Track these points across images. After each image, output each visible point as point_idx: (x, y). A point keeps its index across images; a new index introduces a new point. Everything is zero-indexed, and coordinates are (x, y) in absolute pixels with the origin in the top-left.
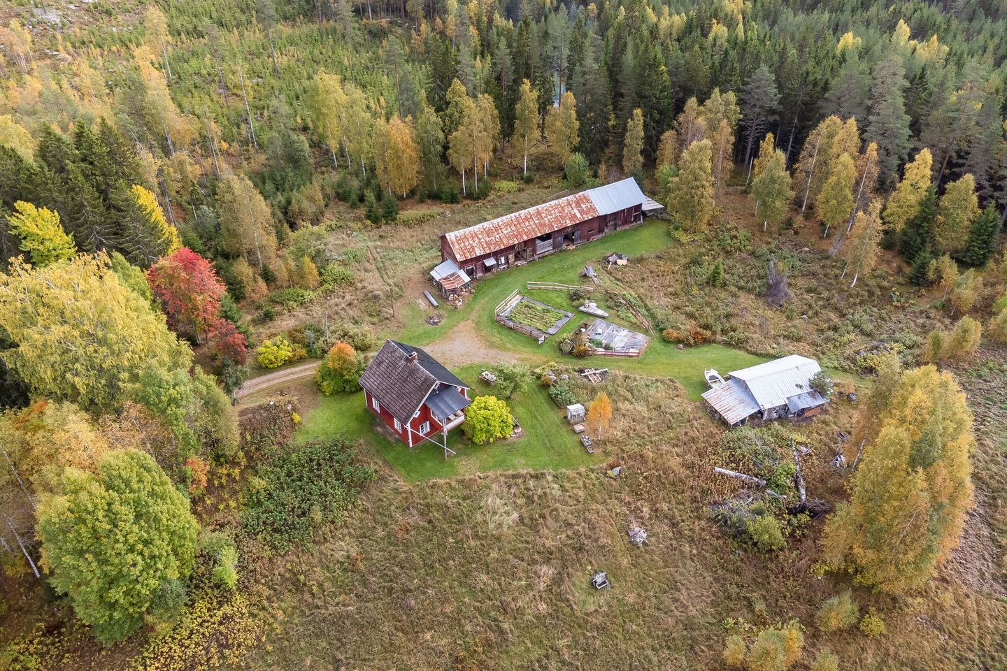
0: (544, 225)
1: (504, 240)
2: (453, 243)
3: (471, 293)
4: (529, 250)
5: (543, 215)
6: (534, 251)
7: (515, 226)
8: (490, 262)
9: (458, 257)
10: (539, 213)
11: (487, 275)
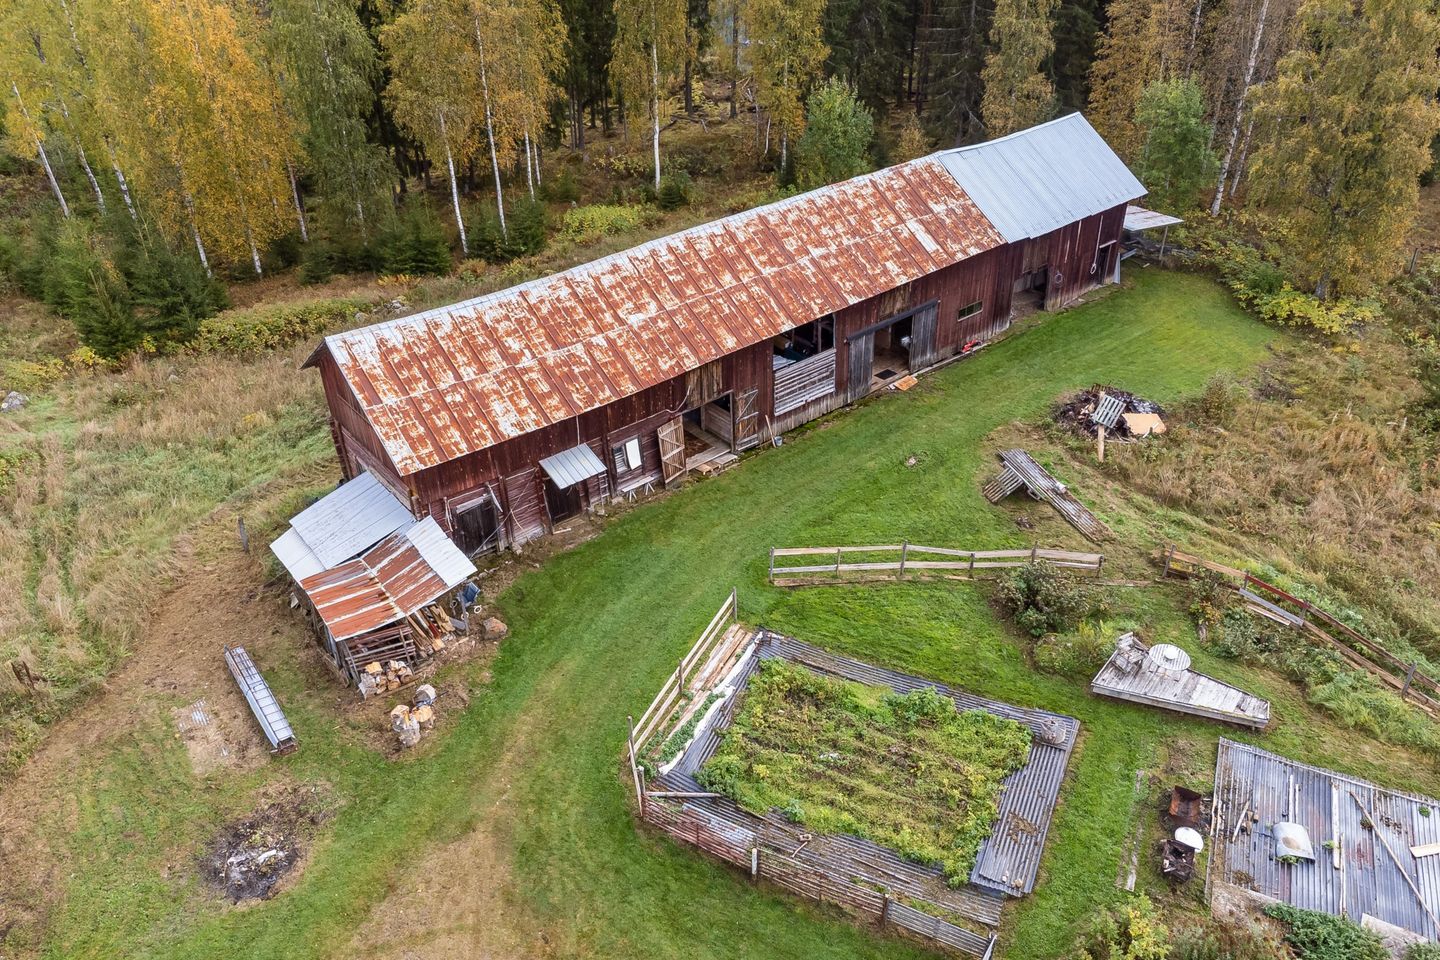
0: (800, 284)
1: (634, 357)
2: (367, 381)
3: (482, 635)
4: (744, 401)
5: (791, 245)
6: (765, 405)
7: (677, 290)
8: (573, 467)
9: (399, 452)
10: (769, 235)
11: (563, 529)
